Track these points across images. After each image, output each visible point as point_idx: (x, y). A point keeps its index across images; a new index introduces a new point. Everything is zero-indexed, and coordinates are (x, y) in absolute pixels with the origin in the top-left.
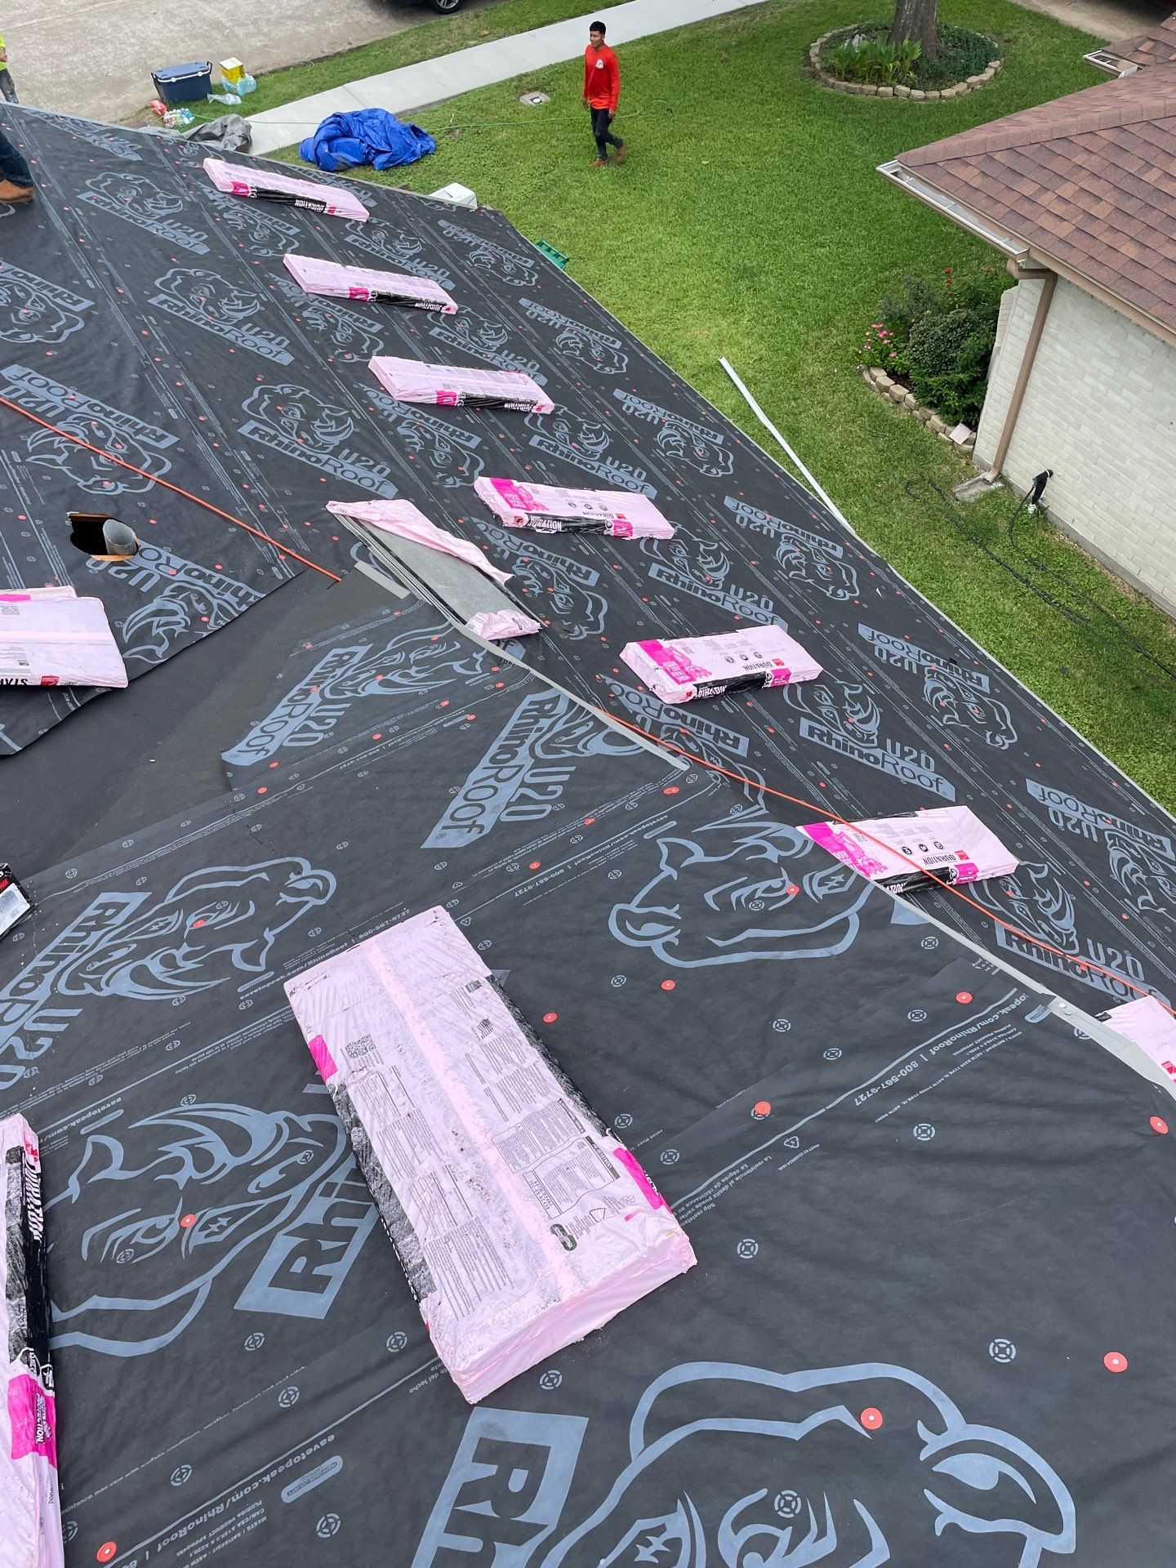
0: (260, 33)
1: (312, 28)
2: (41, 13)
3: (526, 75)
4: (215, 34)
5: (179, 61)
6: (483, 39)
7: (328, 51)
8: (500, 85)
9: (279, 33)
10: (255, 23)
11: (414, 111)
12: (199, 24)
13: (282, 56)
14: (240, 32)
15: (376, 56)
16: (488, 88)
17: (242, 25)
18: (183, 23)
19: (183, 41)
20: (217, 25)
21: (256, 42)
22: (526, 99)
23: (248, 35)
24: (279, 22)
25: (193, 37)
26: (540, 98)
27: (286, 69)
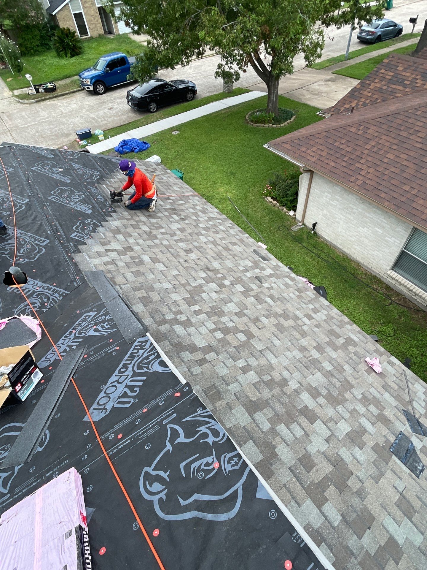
0: (105, 120)
1: (118, 118)
2: (48, 118)
3: (173, 127)
4: (94, 121)
5: (83, 128)
6: (163, 119)
7: (122, 124)
8: (167, 130)
9: (110, 120)
10: (104, 118)
11: (145, 137)
13: (111, 126)
14: (100, 120)
15: (135, 125)
16: (164, 131)
17: (100, 118)
18: (85, 118)
19: (85, 123)
20: (94, 119)
21: (104, 122)
22: (174, 133)
23: (102, 121)
24: (110, 117)
25: (87, 122)
26: (177, 132)
27: (112, 129)
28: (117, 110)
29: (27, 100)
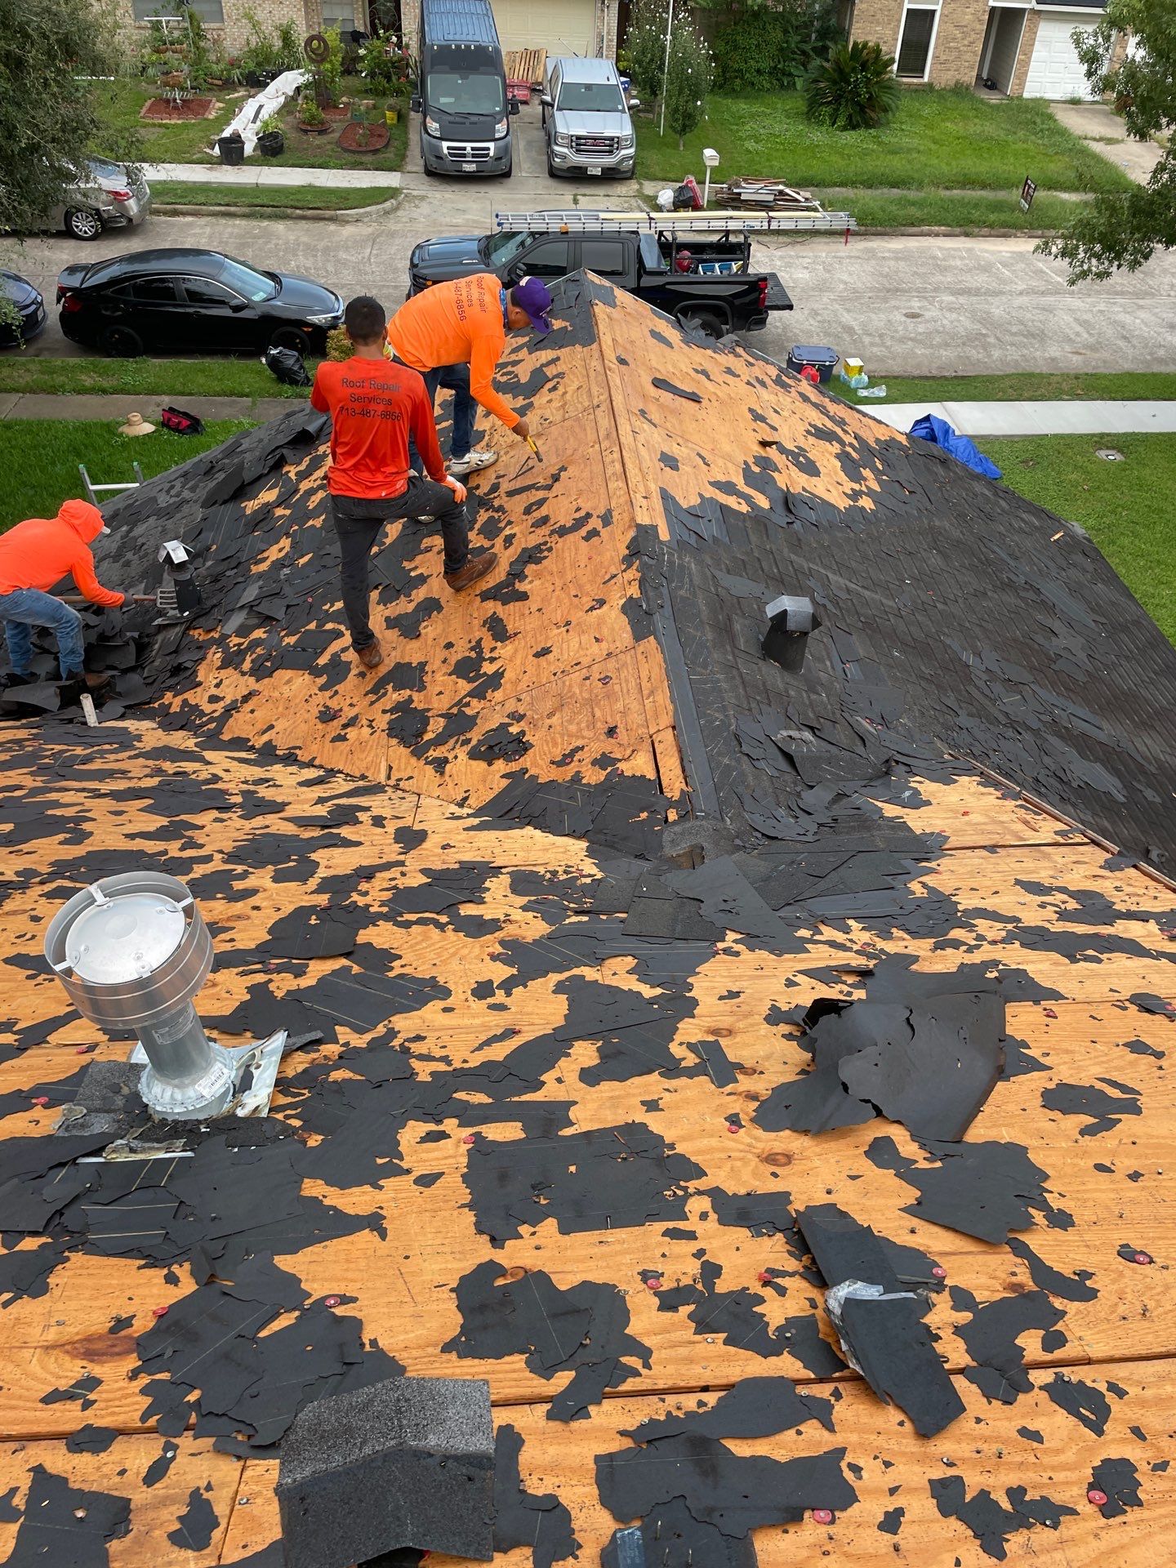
0: (883, 344)
1: (927, 352)
3: (1109, 435)
4: (845, 336)
6: (1079, 398)
7: (935, 373)
8: (1081, 436)
9: (899, 349)
10: (881, 336)
12: (834, 325)
13: (895, 367)
14: (867, 340)
15: (976, 387)
16: (1070, 436)
17: (870, 335)
19: (818, 335)
20: (849, 330)
21: (879, 351)
22: (1102, 454)
23: (872, 344)
24: (902, 340)
25: (827, 334)
26: (1114, 456)
27: (896, 378)
28: (931, 326)
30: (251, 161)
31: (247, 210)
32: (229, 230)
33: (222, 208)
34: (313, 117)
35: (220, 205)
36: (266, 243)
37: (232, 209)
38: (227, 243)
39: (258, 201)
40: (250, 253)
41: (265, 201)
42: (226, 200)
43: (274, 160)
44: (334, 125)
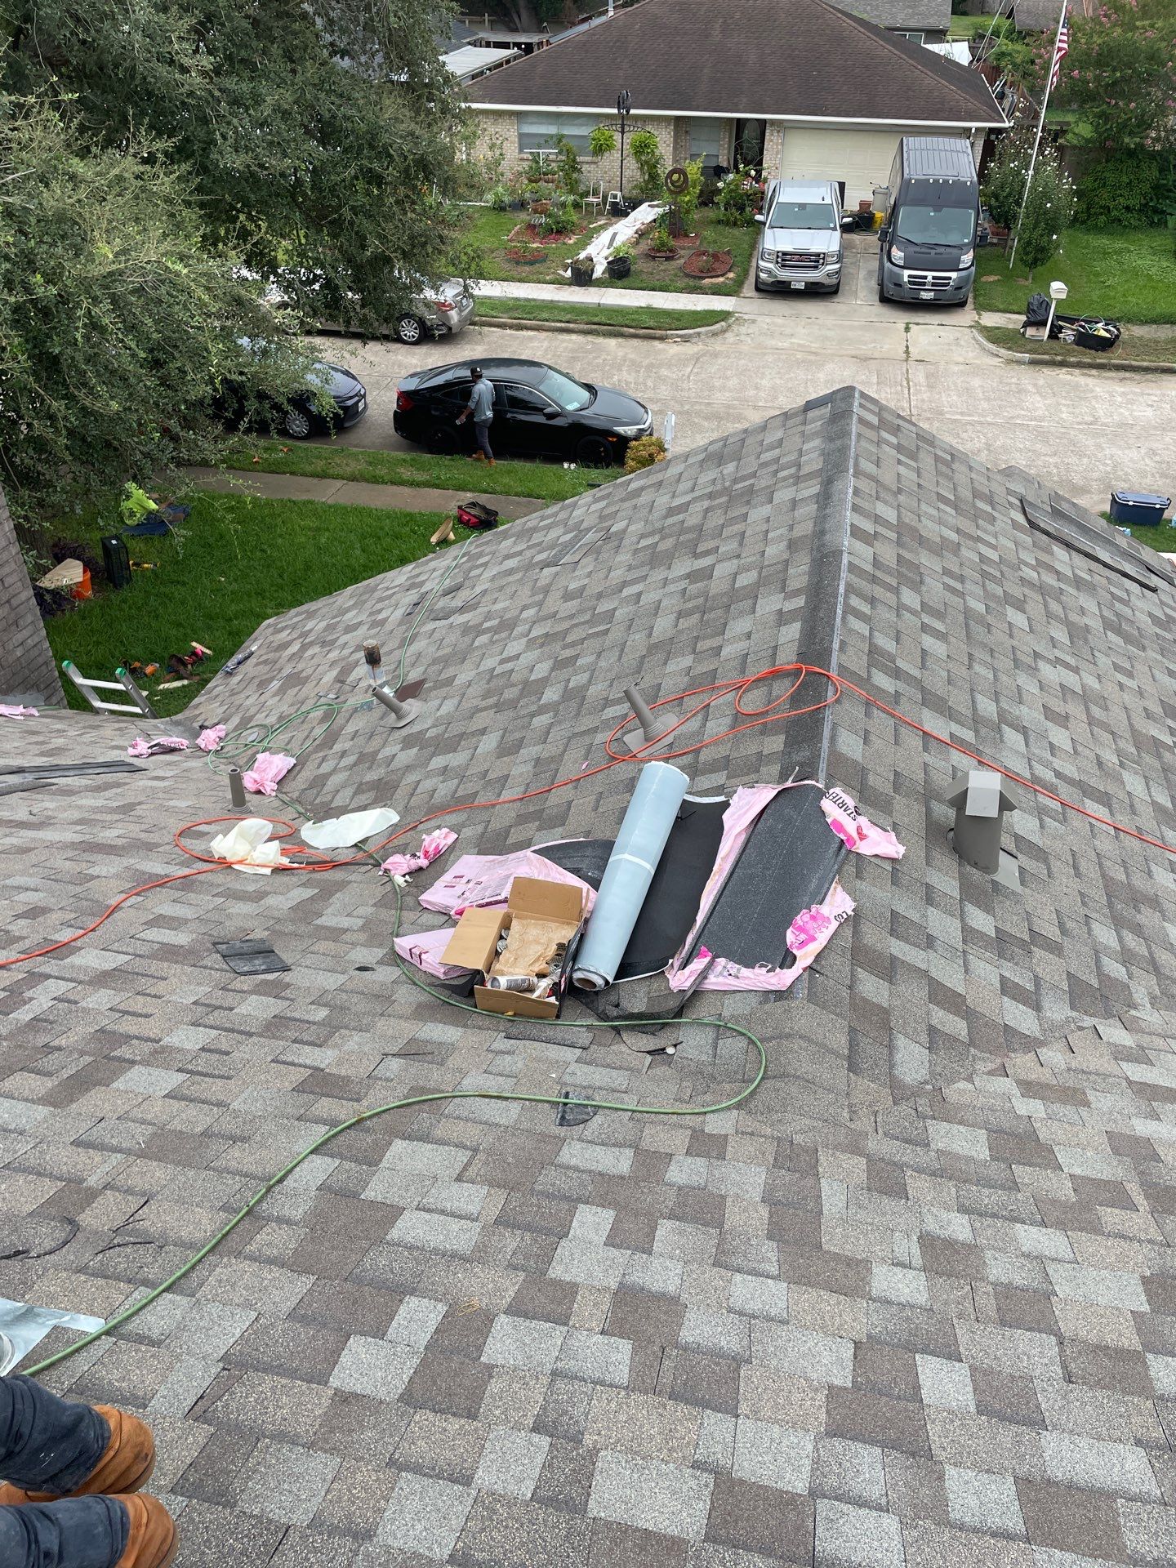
18: (1161, 462)
19: (1153, 476)
29: (1009, 349)
30: (599, 283)
31: (585, 327)
32: (564, 345)
33: (563, 325)
34: (663, 244)
35: (561, 321)
36: (596, 358)
37: (571, 325)
38: (559, 356)
39: (596, 319)
40: (578, 366)
41: (604, 319)
42: (568, 317)
43: (620, 283)
44: (682, 252)
